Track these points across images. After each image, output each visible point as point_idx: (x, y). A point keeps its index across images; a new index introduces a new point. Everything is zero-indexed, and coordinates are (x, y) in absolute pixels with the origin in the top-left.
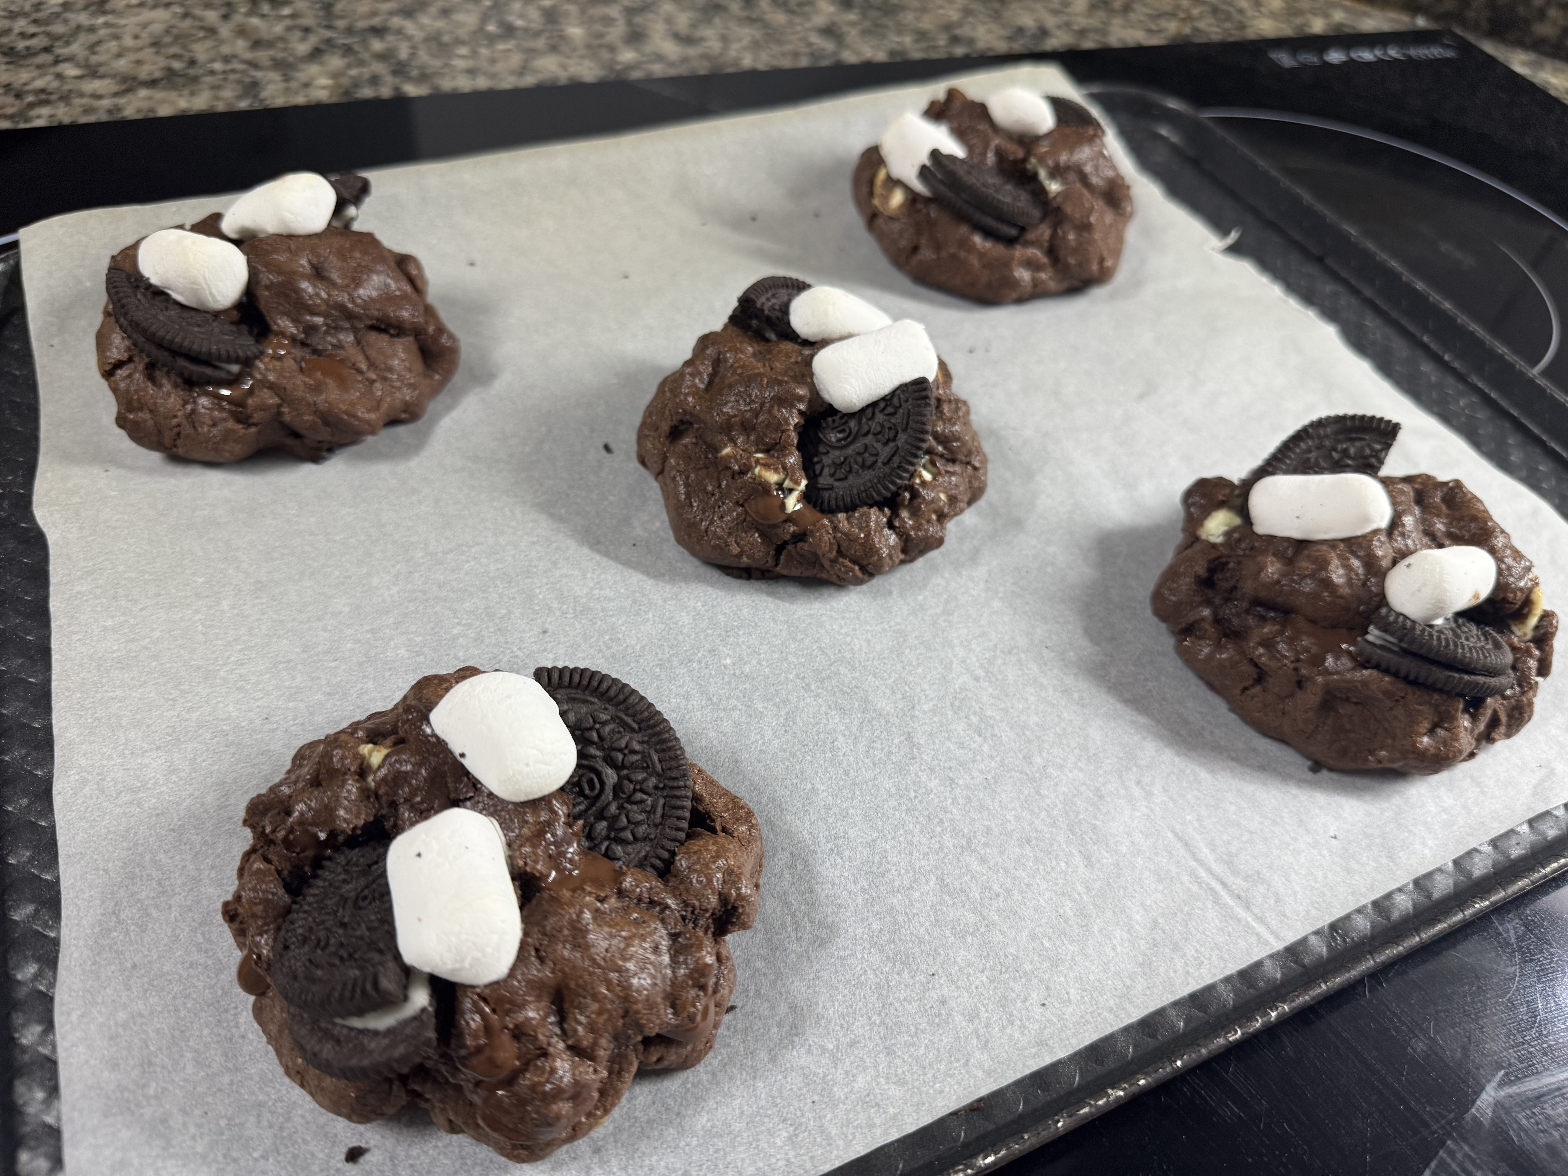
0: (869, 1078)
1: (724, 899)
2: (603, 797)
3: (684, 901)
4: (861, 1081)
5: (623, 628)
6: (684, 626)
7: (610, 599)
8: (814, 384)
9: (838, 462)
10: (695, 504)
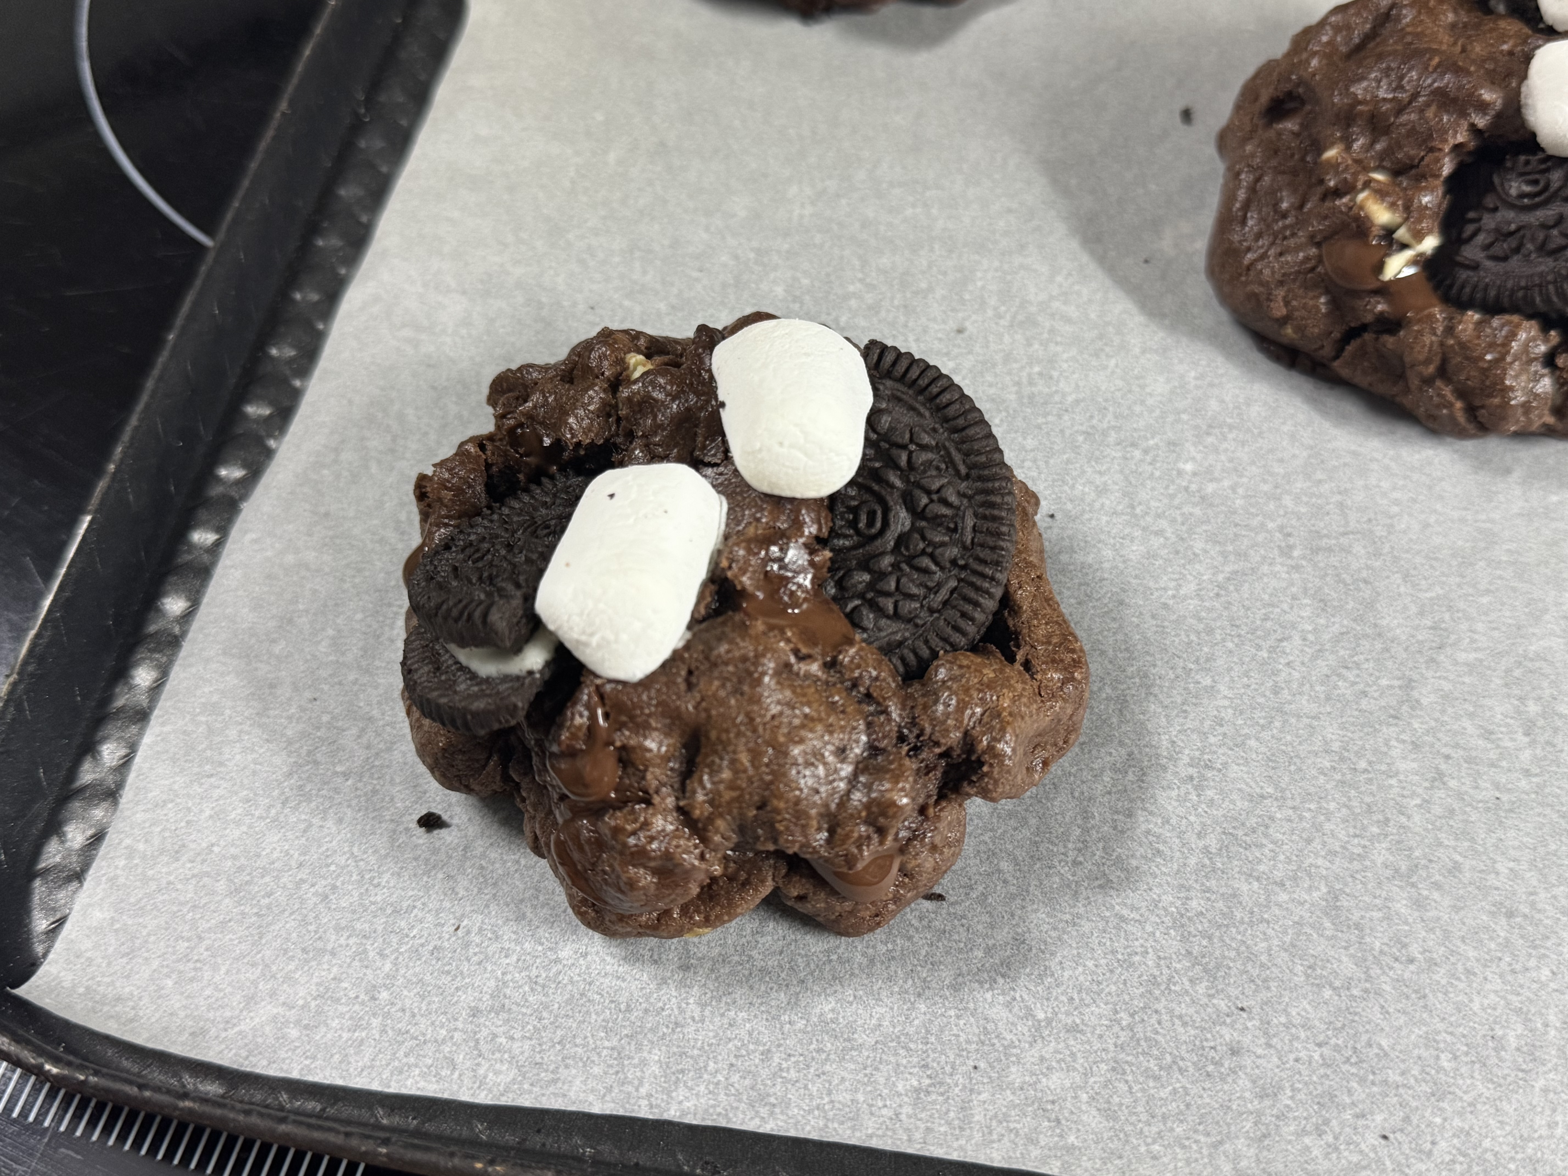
0: (1067, 1083)
1: (969, 742)
2: (878, 542)
3: (914, 718)
4: (1055, 1081)
5: (1065, 366)
6: (1151, 395)
7: (1068, 320)
8: (1518, 93)
9: (1505, 229)
10: (1250, 223)
